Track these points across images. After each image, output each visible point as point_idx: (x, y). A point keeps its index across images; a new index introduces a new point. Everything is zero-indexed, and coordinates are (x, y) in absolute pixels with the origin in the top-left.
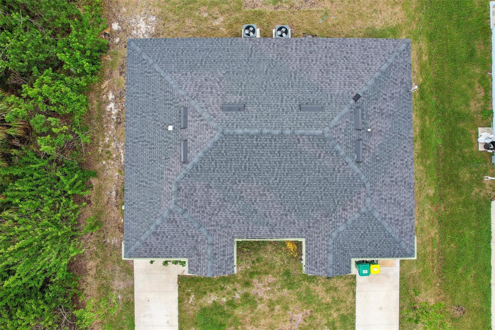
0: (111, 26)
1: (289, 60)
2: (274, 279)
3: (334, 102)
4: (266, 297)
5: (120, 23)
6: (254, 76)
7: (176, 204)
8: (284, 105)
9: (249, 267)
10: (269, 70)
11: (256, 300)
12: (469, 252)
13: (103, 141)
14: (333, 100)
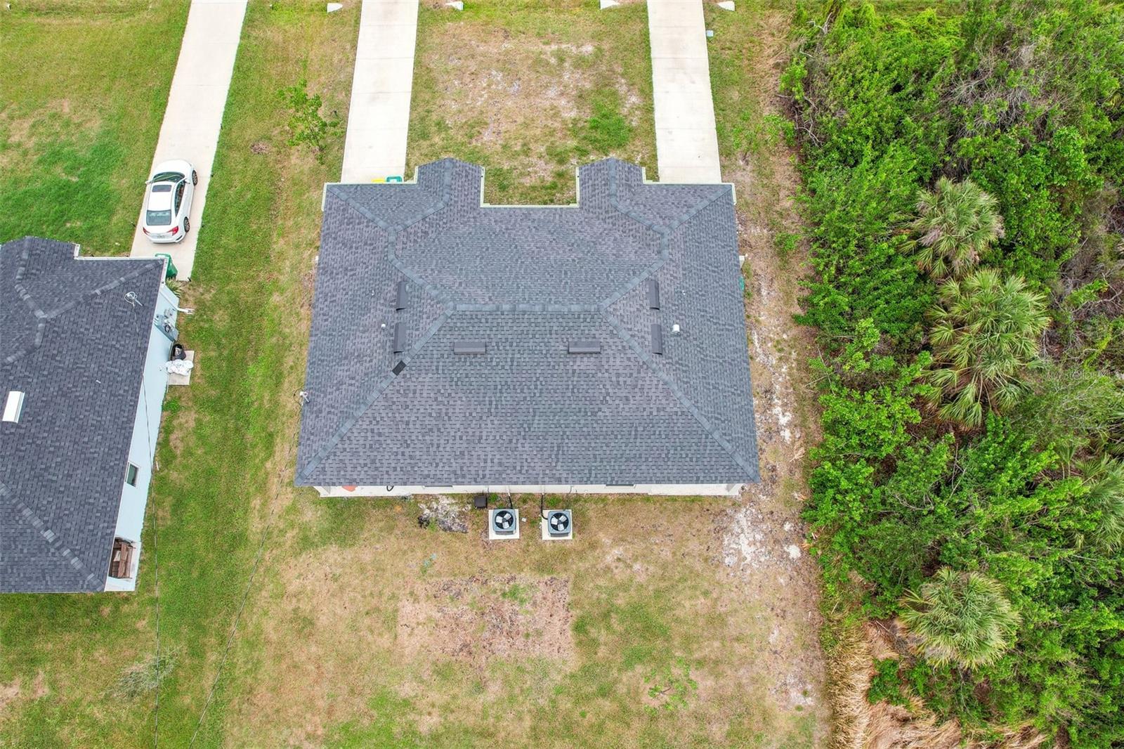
0: (802, 552)
1: (498, 438)
2: (522, 181)
3: (435, 360)
4: (534, 160)
5: (784, 557)
6: (554, 406)
7: (662, 234)
8: (510, 352)
9: (558, 195)
10: (530, 418)
11: (547, 157)
12: (233, 217)
13: (791, 368)
14: (435, 364)
